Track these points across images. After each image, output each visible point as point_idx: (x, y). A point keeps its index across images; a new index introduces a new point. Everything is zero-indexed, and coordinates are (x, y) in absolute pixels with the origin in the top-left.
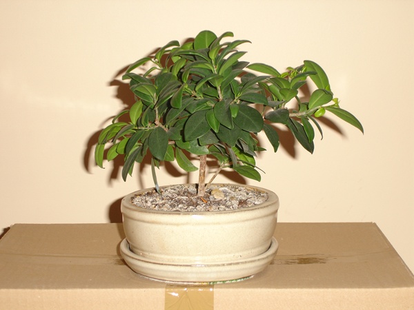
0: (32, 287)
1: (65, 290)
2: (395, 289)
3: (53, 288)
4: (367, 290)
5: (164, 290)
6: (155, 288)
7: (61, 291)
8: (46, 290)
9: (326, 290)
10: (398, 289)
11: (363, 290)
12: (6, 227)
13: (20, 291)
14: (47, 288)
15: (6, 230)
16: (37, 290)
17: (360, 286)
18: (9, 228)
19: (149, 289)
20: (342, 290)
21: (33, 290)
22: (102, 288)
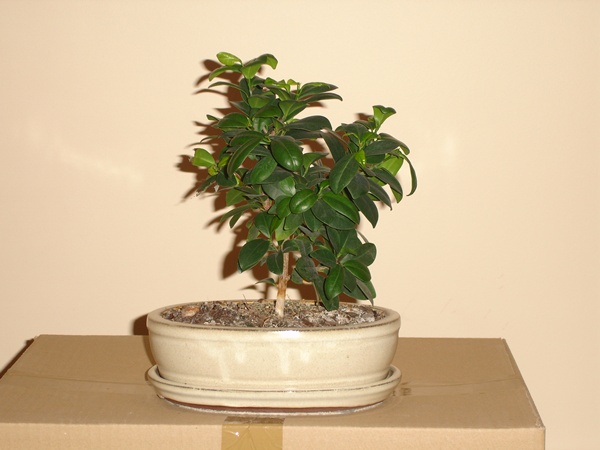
0: (57, 422)
1: (97, 426)
2: (510, 430)
3: (83, 423)
4: (475, 430)
5: (220, 427)
6: (209, 424)
7: (92, 427)
8: (74, 426)
9: (423, 429)
10: (515, 430)
11: (470, 431)
12: (29, 338)
13: (42, 425)
14: (76, 422)
15: (29, 343)
16: (63, 425)
17: (465, 425)
18: (32, 341)
19: (203, 426)
20: (444, 430)
21: (58, 425)
22: (144, 423)
